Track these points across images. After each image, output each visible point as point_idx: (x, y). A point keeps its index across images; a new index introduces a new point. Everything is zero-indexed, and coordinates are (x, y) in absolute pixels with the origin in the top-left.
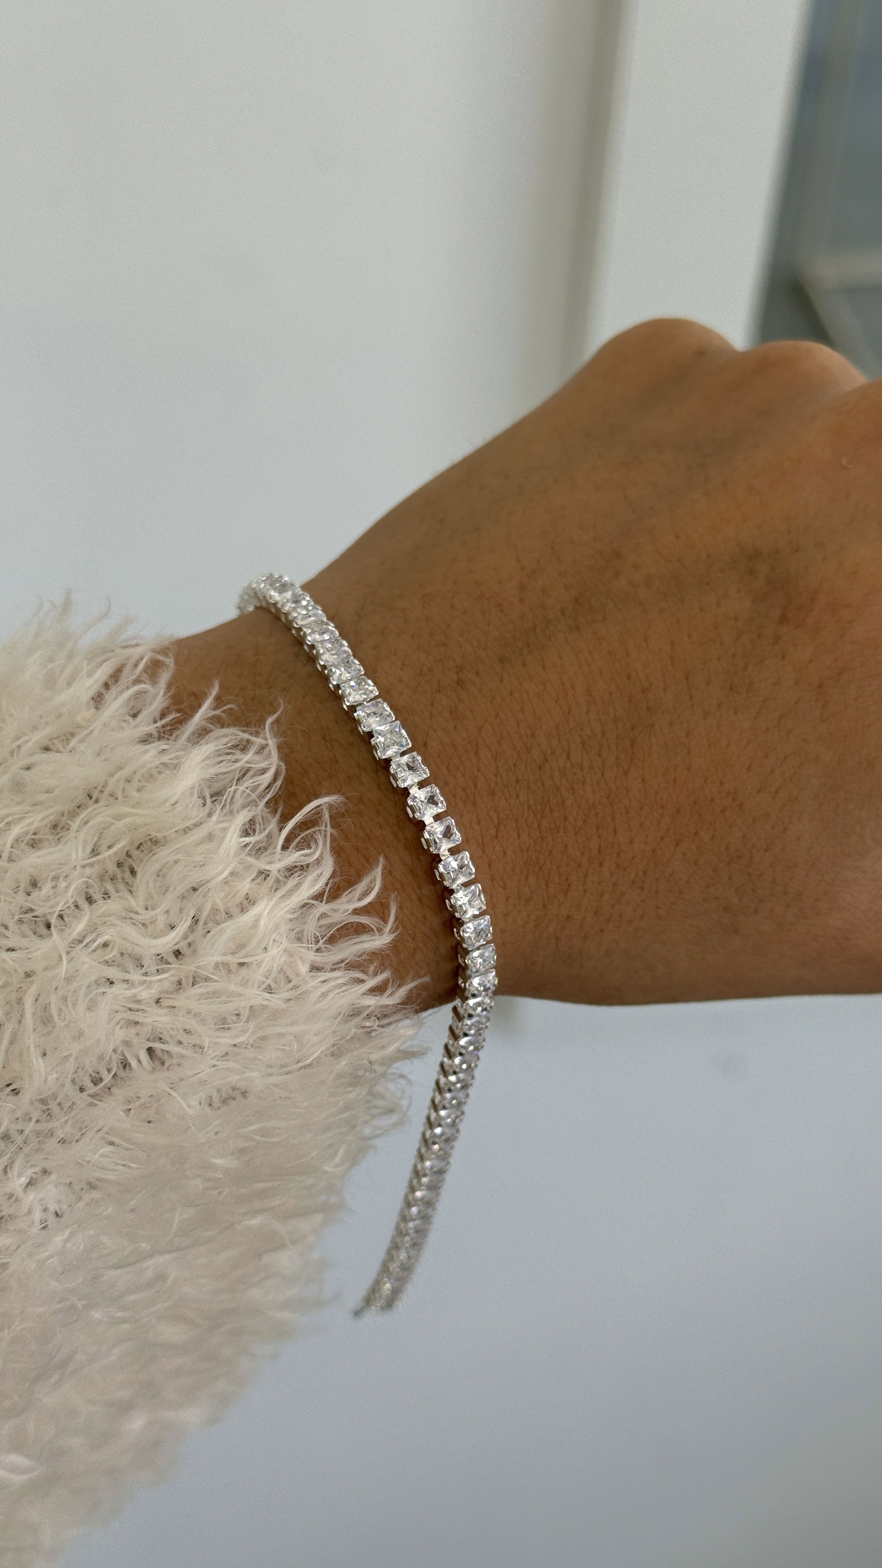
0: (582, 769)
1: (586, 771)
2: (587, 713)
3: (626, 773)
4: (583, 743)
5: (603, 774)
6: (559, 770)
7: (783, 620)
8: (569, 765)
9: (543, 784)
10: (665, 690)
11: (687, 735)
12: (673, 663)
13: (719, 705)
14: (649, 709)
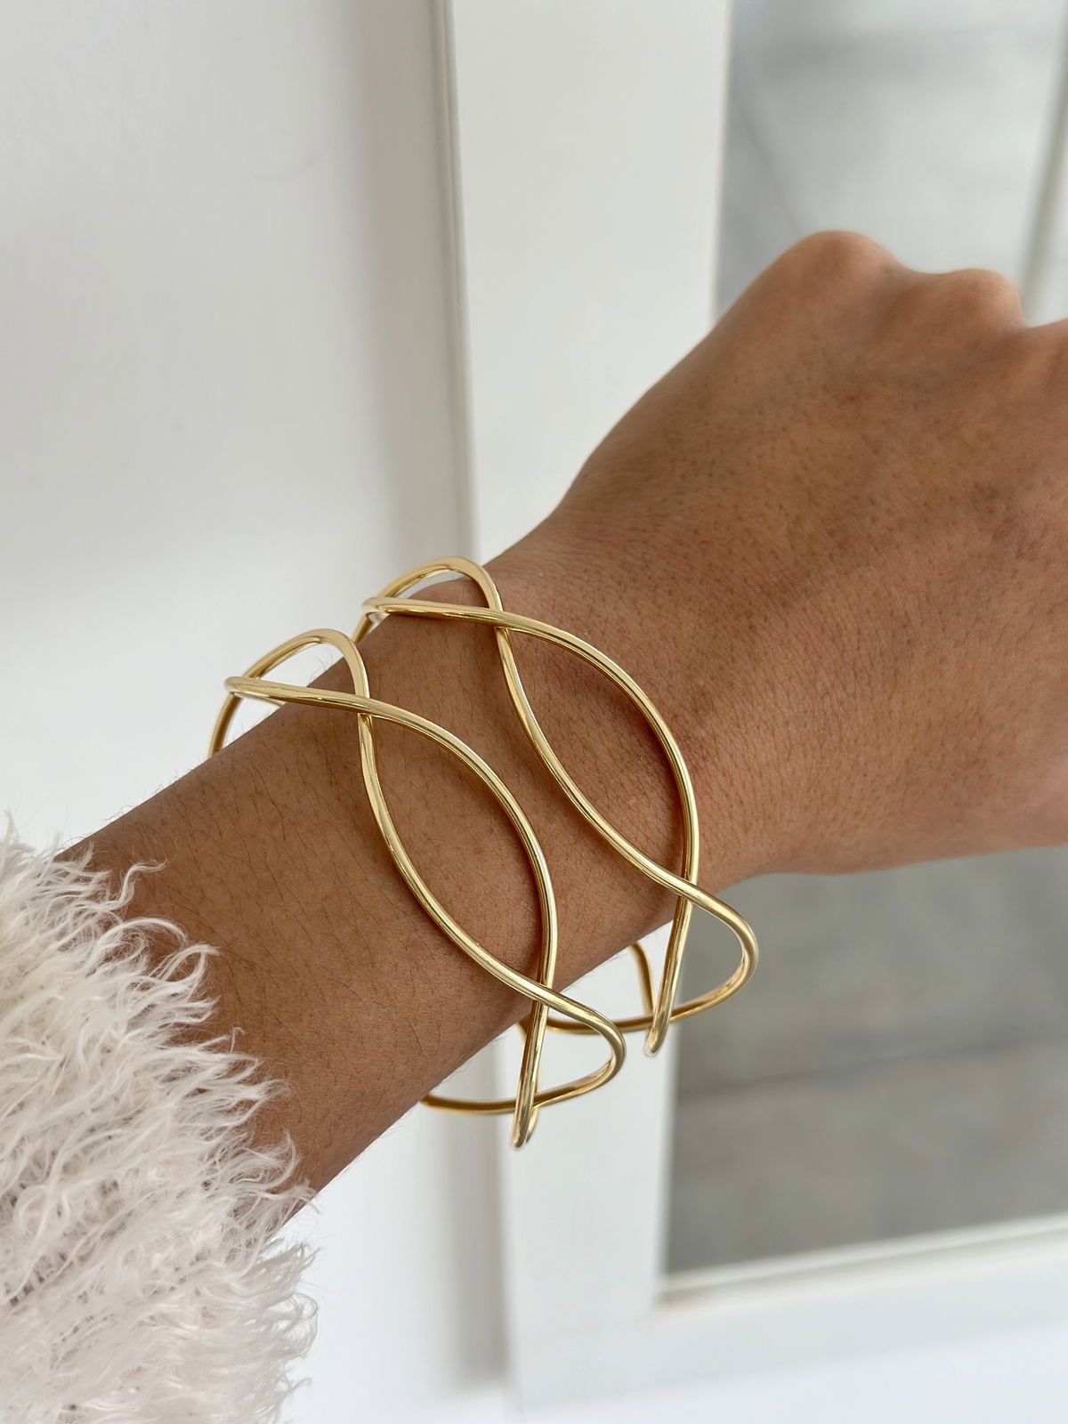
0: (855, 697)
1: (858, 699)
2: (858, 649)
3: (890, 698)
4: (856, 674)
5: (871, 700)
6: (838, 701)
7: (1019, 555)
8: (845, 696)
9: (825, 713)
10: (922, 624)
11: (941, 662)
12: (927, 600)
13: (967, 634)
14: (909, 642)
